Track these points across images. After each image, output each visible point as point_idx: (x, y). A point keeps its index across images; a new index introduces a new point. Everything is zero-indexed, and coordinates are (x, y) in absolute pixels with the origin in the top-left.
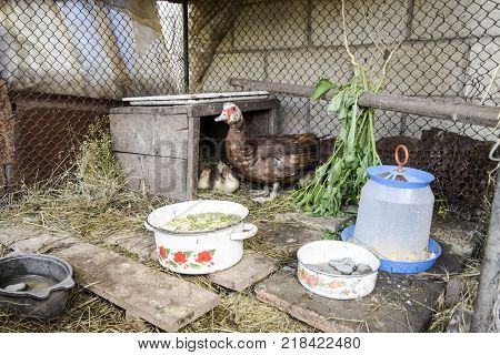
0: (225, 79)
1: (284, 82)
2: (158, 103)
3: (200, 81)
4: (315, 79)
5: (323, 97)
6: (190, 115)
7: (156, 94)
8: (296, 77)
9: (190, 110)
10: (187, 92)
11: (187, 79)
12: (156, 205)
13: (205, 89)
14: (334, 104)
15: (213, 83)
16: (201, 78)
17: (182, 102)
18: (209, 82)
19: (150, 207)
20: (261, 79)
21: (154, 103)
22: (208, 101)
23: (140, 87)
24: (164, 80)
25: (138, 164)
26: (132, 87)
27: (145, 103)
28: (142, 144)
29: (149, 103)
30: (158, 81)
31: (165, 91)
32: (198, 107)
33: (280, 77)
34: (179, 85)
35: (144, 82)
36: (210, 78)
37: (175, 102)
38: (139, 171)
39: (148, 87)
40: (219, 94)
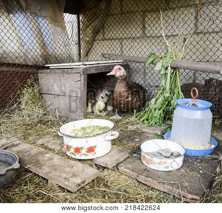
0: (100, 54)
1: (131, 55)
2: (65, 67)
3: (87, 55)
4: (148, 53)
5: (152, 62)
6: (82, 73)
7: (63, 62)
8: (138, 53)
9: (82, 71)
10: (80, 61)
11: (80, 55)
12: (64, 122)
13: (89, 59)
14: (158, 67)
15: (94, 57)
16: (88, 53)
17: (78, 67)
19: (61, 123)
20: (119, 54)
21: (62, 67)
22: (91, 66)
23: (54, 59)
24: (67, 55)
25: (54, 100)
26: (51, 59)
27: (57, 67)
28: (56, 89)
29: (59, 67)
30: (64, 55)
31: (68, 61)
32: (86, 69)
33: (129, 52)
34: (76, 57)
35: (57, 56)
36: (92, 54)
37: (74, 67)
38: (55, 104)
39: (59, 59)
40: (97, 62)
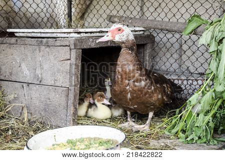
0: (105, 16)
1: (159, 19)
2: (43, 35)
3: (82, 17)
4: (187, 16)
5: (194, 32)
6: (72, 47)
7: (40, 27)
8: (170, 15)
9: (72, 42)
10: (70, 26)
11: (70, 15)
12: (36, 131)
13: (86, 25)
14: (205, 38)
15: (95, 20)
16: (83, 14)
17: (66, 35)
18: (90, 18)
19: (31, 133)
20: (138, 17)
21: (39, 35)
22: (89, 35)
23: (24, 20)
24: (48, 15)
25: (21, 92)
26: (17, 19)
27: (29, 35)
28: (26, 73)
29: (33, 35)
30: (42, 15)
31: (49, 24)
32: (80, 40)
33: (155, 14)
34: (63, 19)
35: (29, 15)
36: (91, 15)
37: (59, 35)
38: (22, 99)
39: (32, 20)
40: (99, 30)
